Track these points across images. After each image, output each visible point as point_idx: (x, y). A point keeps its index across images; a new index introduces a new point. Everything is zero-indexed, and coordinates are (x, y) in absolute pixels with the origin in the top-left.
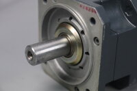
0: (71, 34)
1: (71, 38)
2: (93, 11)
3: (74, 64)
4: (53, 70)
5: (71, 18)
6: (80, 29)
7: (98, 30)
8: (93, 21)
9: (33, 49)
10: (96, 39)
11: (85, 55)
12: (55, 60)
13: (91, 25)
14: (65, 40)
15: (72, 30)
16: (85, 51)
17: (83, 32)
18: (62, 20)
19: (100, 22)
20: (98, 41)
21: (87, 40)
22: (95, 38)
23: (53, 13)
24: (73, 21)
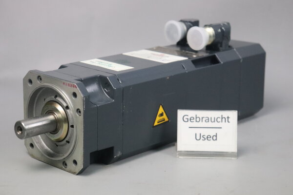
0: (57, 111)
1: (58, 115)
2: (74, 86)
3: (59, 141)
4: (41, 150)
5: (56, 97)
6: (65, 105)
7: (79, 103)
8: (75, 95)
9: (23, 124)
10: (78, 111)
11: (70, 128)
12: (39, 136)
13: (73, 98)
14: (51, 117)
15: (59, 108)
16: (70, 125)
17: (67, 107)
18: (48, 100)
19: (80, 95)
20: (80, 112)
21: (72, 115)
22: (78, 109)
23: (41, 91)
24: (58, 99)
